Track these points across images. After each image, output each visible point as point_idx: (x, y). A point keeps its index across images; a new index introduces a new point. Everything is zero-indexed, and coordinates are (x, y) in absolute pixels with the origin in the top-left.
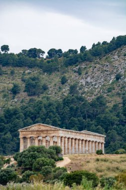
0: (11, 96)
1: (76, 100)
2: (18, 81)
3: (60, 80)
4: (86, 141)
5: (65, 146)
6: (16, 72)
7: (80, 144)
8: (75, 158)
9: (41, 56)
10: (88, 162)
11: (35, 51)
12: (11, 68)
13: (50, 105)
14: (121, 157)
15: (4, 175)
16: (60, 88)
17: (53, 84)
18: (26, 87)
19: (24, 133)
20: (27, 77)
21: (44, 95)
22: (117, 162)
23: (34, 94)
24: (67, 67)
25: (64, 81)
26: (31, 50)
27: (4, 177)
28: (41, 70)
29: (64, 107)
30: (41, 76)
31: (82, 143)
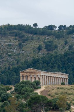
0: (37, 51)
1: (71, 53)
2: (42, 43)
3: (64, 42)
4: (57, 77)
5: (44, 81)
6: (40, 38)
7: (54, 79)
8: (48, 87)
9: (55, 29)
10: (53, 89)
11: (52, 26)
12: (38, 36)
13: (57, 56)
14: (71, 87)
15: (5, 97)
16: (64, 47)
17: (60, 44)
18: (45, 46)
19: (23, 73)
20: (46, 41)
21: (55, 51)
22: (68, 89)
23: (50, 50)
24: (68, 35)
25: (66, 43)
26: (49, 26)
27: (5, 98)
28: (54, 37)
29: (65, 57)
30: (54, 40)
31: (55, 79)
